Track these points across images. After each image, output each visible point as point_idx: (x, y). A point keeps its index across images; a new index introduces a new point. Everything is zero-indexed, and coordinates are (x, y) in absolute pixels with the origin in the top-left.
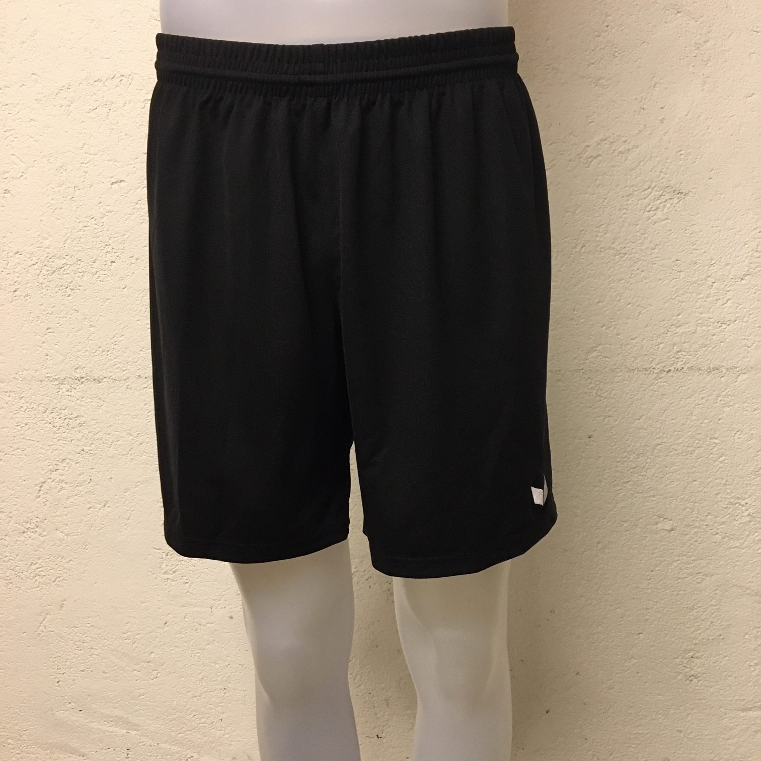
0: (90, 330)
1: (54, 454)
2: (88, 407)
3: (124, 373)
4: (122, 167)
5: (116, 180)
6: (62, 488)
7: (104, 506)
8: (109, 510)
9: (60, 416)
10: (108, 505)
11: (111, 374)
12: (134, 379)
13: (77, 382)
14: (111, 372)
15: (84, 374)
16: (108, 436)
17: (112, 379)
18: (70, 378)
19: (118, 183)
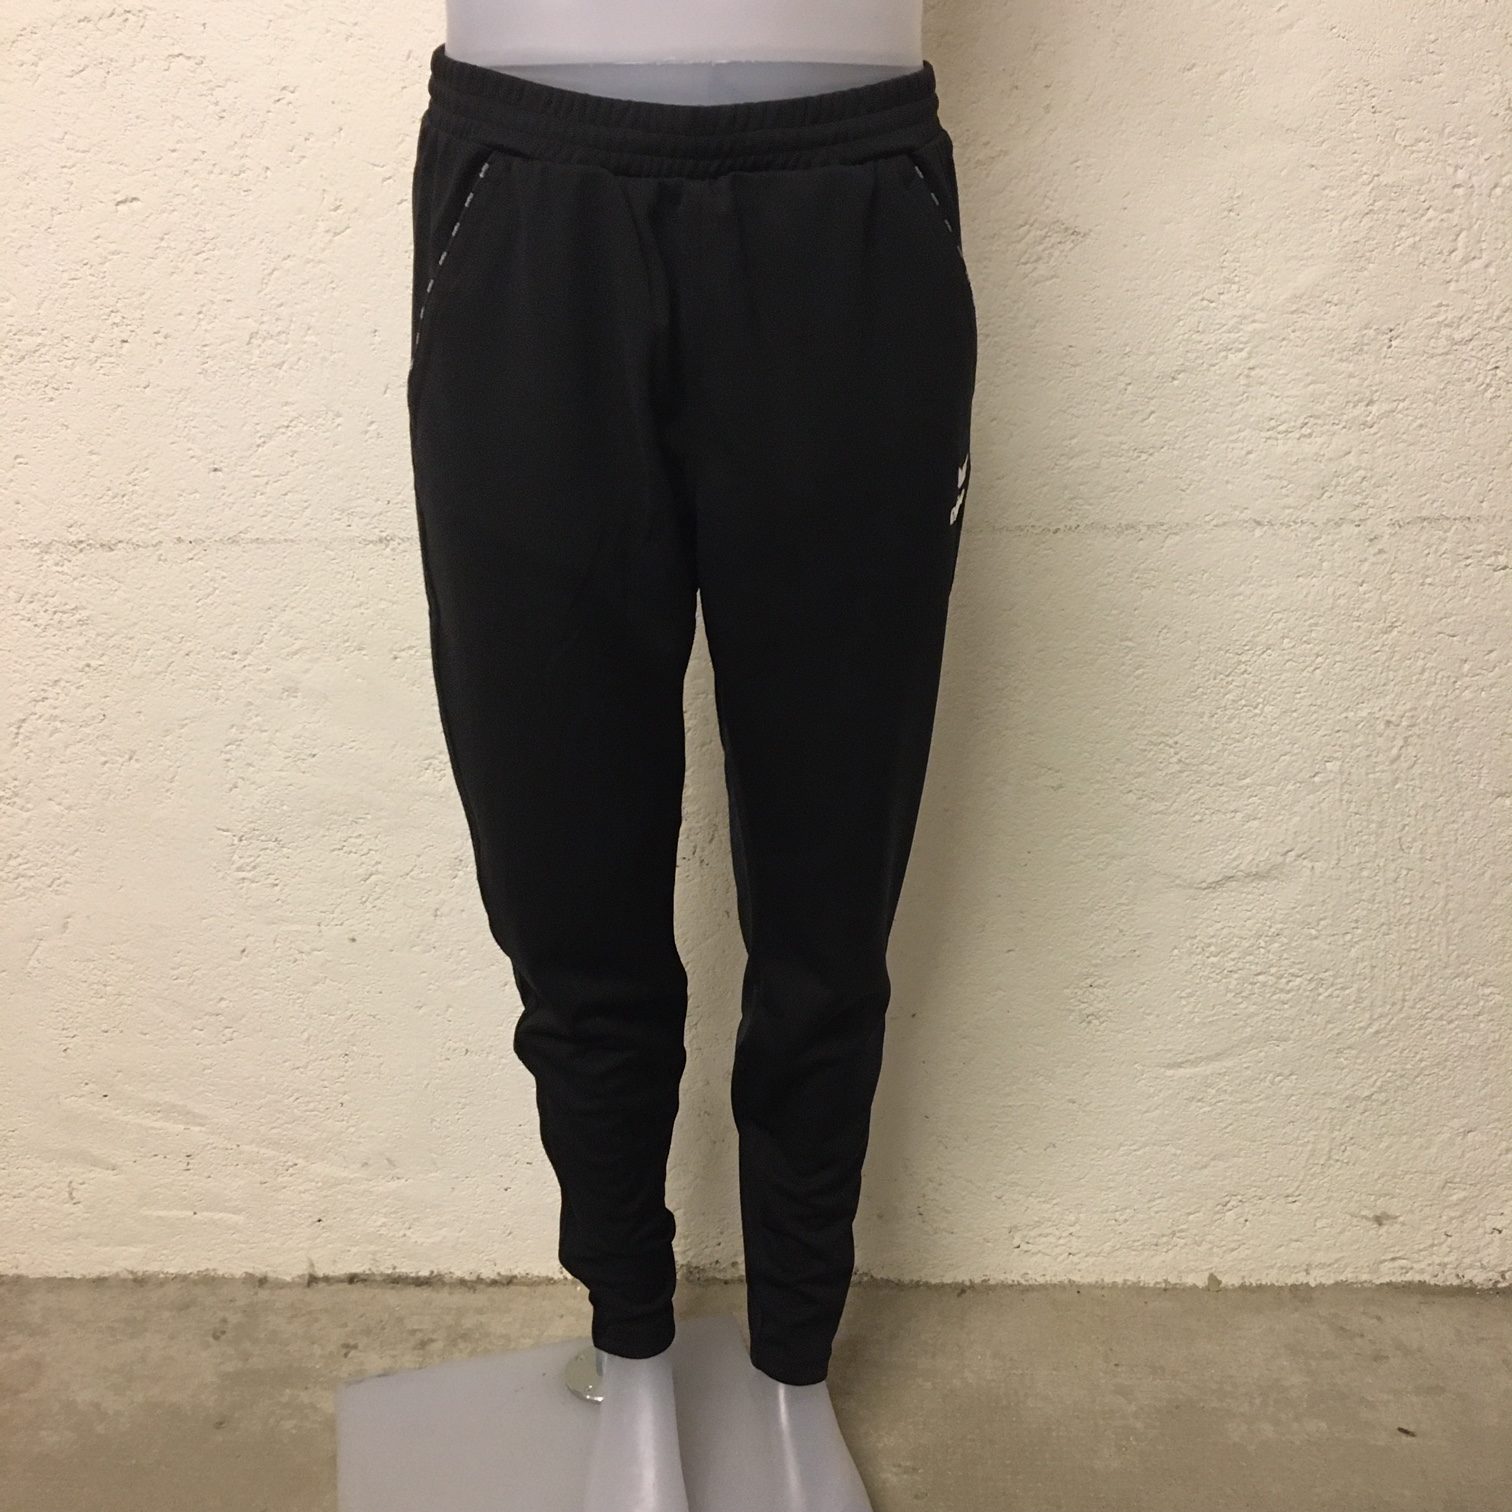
0: (91, 460)
1: (37, 672)
2: (94, 591)
3: (153, 533)
4: (133, 175)
5: (124, 198)
6: (56, 730)
7: (130, 759)
8: (137, 766)
9: (47, 607)
10: (135, 757)
11: (131, 536)
12: (171, 545)
13: (72, 548)
14: (130, 532)
15: (84, 535)
16: (130, 642)
17: (133, 544)
18: (59, 542)
19: (128, 204)
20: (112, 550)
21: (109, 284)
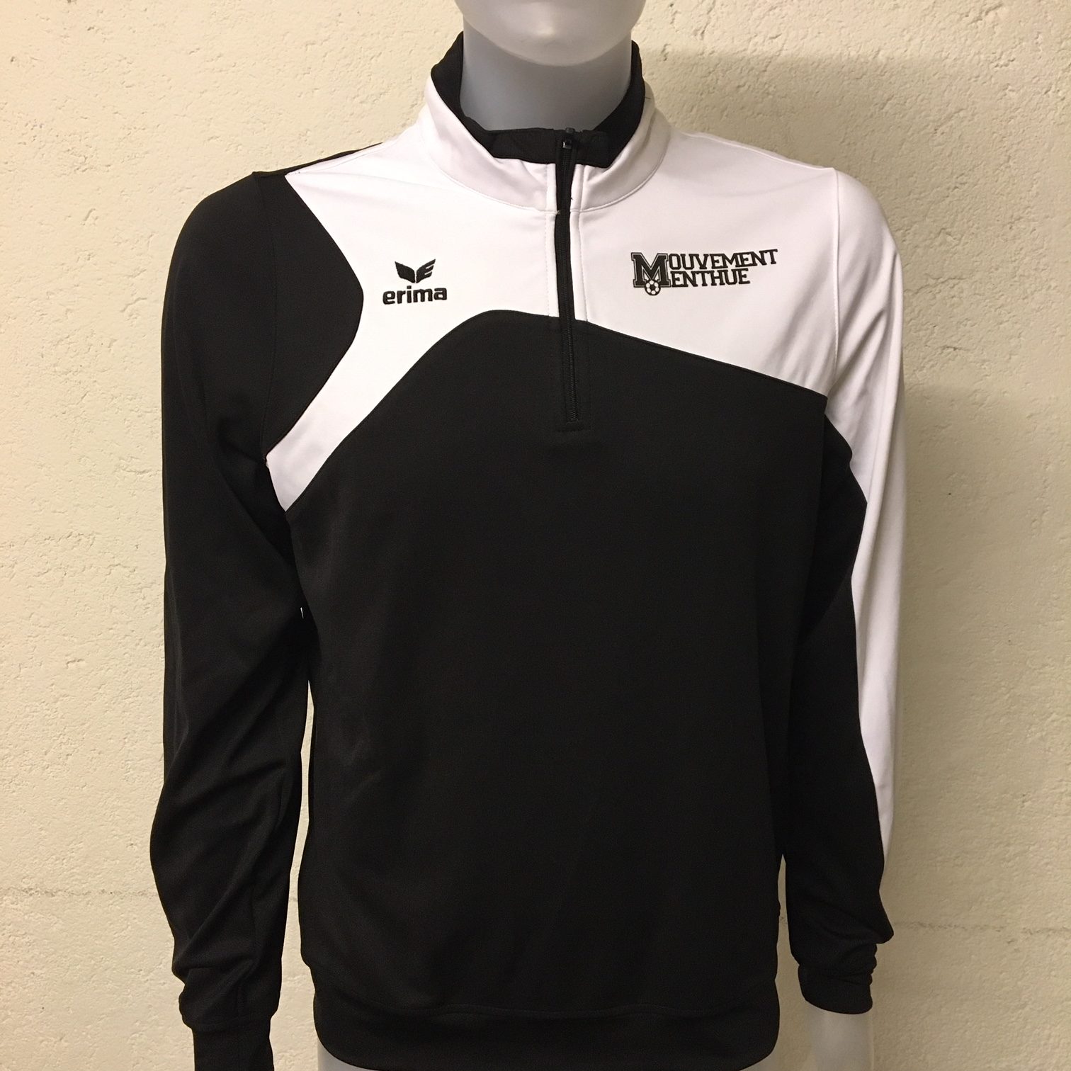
0: (41, 834)
2: (39, 923)
3: (84, 886)
4: (81, 644)
5: (73, 659)
7: (61, 1039)
8: (66, 1044)
9: (5, 931)
10: (65, 1039)
11: (68, 886)
12: (97, 894)
13: (24, 893)
15: (34, 884)
16: (64, 959)
17: (69, 893)
18: (14, 888)
19: (76, 663)
20: (53, 896)
21: (59, 716)
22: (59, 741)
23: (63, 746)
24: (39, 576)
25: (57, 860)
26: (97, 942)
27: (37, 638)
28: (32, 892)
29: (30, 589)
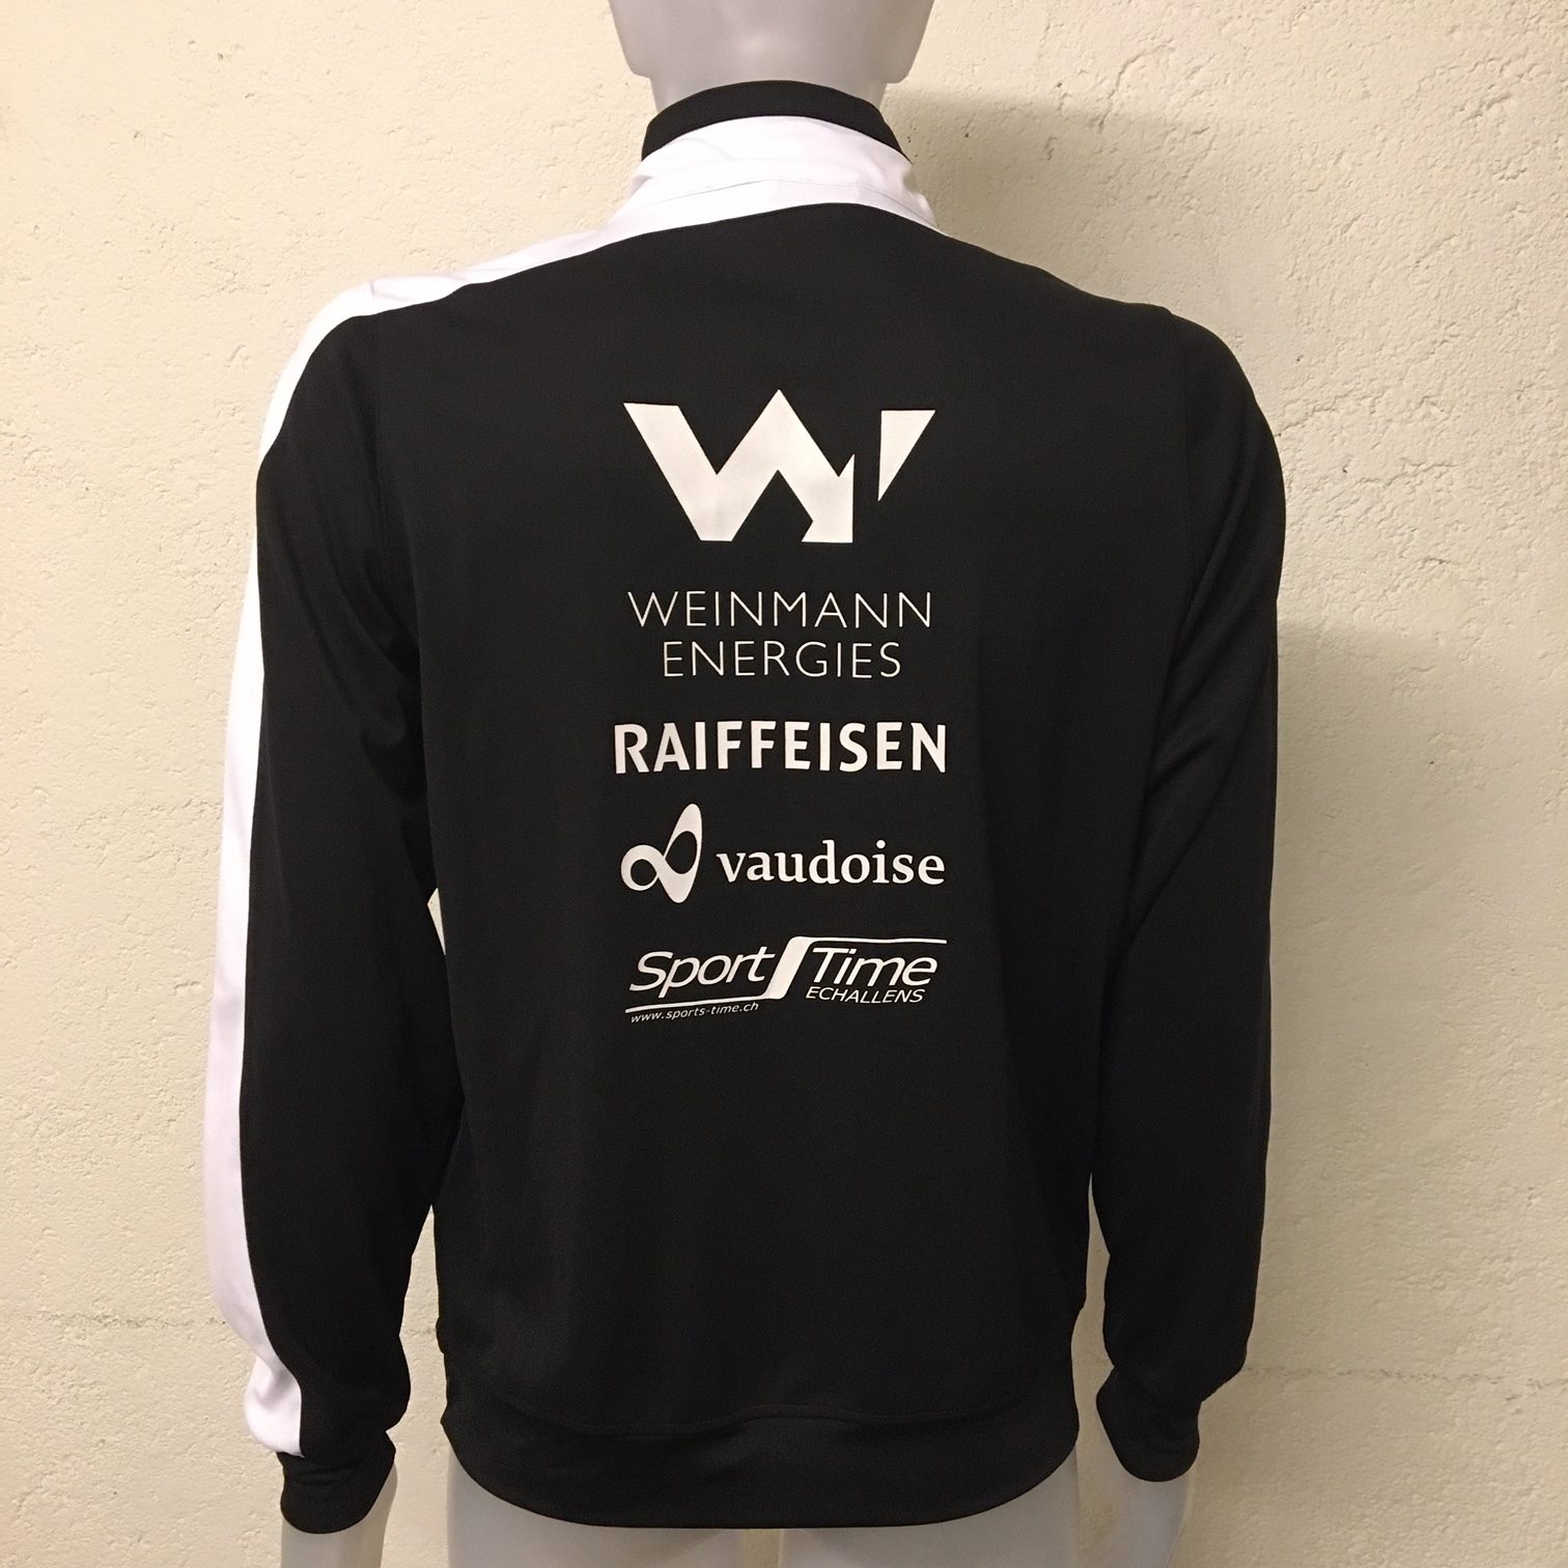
0: (125, 1236)
1: (48, 1445)
2: (116, 1367)
3: (184, 1312)
4: (197, 960)
5: (185, 982)
6: (62, 1505)
7: (140, 1539)
8: (147, 1546)
9: (63, 1380)
10: (145, 1538)
11: (161, 1313)
12: (203, 1325)
13: (97, 1323)
14: (161, 1309)
15: (110, 1310)
17: (162, 1322)
18: (83, 1315)
19: (188, 987)
20: (138, 1326)
21: (160, 1063)
22: (158, 1100)
23: (164, 1108)
24: (140, 862)
25: (146, 1274)
26: (200, 1395)
27: (135, 951)
28: (108, 1320)
29: (128, 880)
